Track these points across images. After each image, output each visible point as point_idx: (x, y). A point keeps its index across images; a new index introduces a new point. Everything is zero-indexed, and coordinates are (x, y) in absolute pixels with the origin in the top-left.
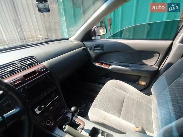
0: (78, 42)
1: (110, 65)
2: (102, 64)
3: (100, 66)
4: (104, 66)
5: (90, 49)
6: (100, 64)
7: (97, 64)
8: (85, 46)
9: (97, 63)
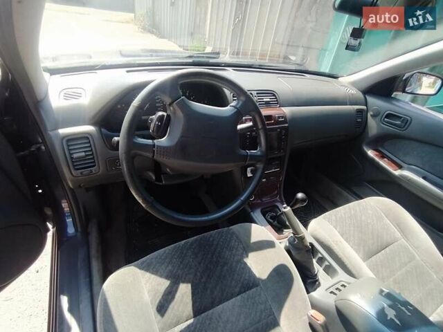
0: (355, 92)
1: (400, 167)
2: (383, 156)
3: (377, 159)
4: (384, 163)
5: (374, 116)
6: (377, 155)
7: (371, 153)
8: (366, 105)
9: (374, 150)
